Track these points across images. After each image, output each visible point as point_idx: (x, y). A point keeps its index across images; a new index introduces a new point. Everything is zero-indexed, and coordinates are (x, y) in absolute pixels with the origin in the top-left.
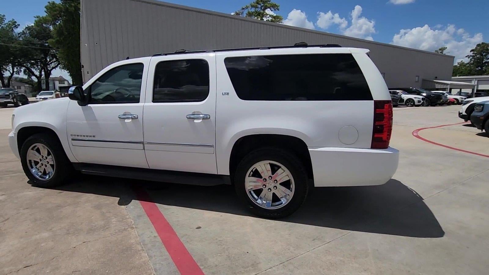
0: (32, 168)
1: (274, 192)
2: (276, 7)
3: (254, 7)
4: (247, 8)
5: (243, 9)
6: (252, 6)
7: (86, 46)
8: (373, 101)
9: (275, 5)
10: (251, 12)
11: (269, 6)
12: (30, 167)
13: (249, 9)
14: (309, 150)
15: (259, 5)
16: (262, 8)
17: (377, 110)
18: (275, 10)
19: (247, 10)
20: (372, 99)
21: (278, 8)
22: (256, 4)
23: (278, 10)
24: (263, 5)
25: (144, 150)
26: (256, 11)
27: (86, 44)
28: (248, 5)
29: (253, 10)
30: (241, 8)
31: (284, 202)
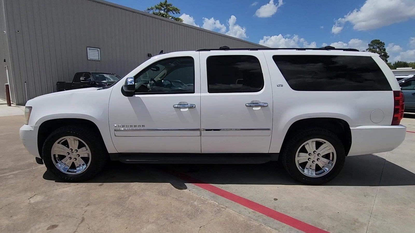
0: (57, 163)
1: (317, 163)
2: (178, 11)
3: (158, 9)
4: (152, 9)
5: (149, 9)
6: (157, 8)
7: (5, 33)
8: (393, 91)
9: (177, 8)
10: (156, 13)
11: (171, 9)
12: (54, 162)
13: (154, 10)
14: (351, 128)
15: (162, 8)
16: (165, 11)
17: (396, 97)
18: (176, 13)
19: (152, 10)
20: (392, 90)
21: (179, 11)
22: (160, 6)
23: (179, 13)
24: (166, 8)
25: (201, 136)
26: (160, 13)
27: (5, 32)
28: (153, 7)
29: (157, 11)
30: (147, 9)
31: (327, 170)
